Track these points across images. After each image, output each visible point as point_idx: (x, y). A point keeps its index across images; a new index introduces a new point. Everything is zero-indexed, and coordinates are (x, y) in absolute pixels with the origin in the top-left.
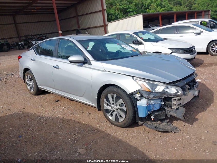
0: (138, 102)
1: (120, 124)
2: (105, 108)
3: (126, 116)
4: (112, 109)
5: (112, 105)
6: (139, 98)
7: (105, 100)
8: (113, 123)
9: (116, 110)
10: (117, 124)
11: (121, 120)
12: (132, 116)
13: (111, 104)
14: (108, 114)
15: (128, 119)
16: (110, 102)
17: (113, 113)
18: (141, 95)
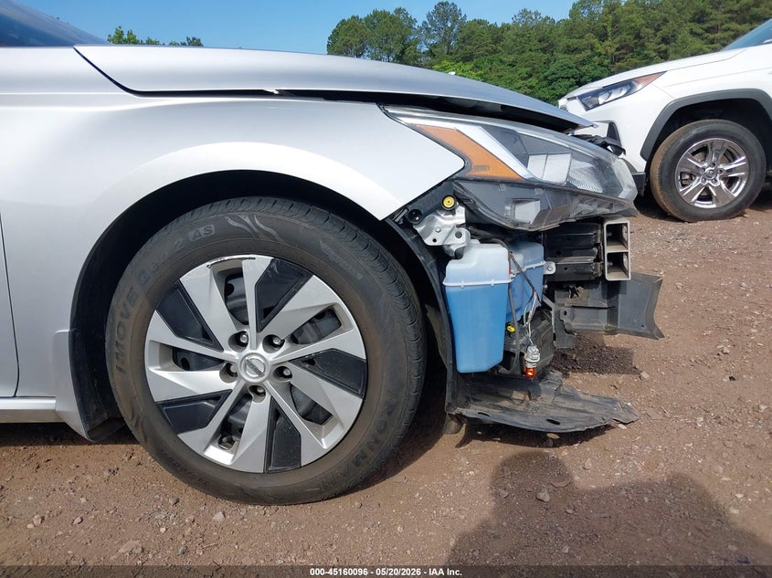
0: (452, 267)
1: (317, 473)
2: (159, 395)
3: (364, 399)
4: (232, 385)
5: (230, 354)
6: (459, 235)
7: (159, 330)
8: (254, 485)
9: (268, 384)
10: (289, 480)
11: (318, 443)
12: (415, 383)
13: (221, 349)
14: (192, 439)
15: (390, 410)
16: (207, 336)
17: (244, 417)
18: (471, 212)
